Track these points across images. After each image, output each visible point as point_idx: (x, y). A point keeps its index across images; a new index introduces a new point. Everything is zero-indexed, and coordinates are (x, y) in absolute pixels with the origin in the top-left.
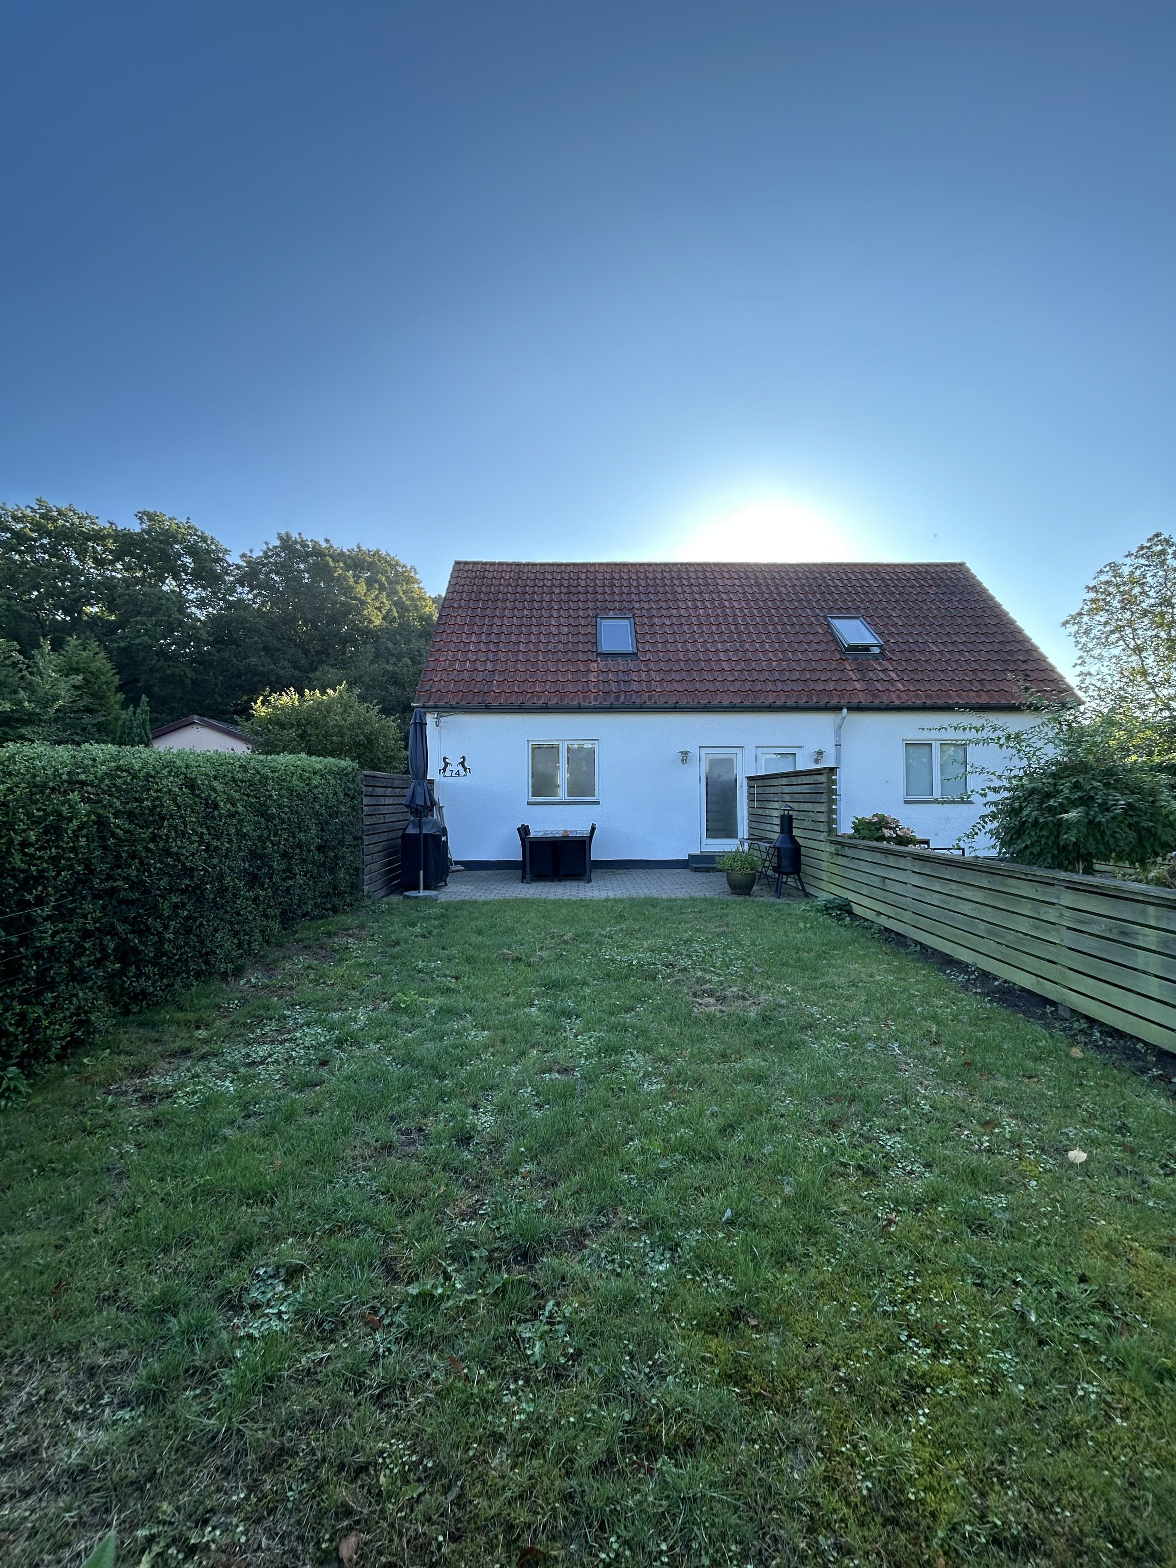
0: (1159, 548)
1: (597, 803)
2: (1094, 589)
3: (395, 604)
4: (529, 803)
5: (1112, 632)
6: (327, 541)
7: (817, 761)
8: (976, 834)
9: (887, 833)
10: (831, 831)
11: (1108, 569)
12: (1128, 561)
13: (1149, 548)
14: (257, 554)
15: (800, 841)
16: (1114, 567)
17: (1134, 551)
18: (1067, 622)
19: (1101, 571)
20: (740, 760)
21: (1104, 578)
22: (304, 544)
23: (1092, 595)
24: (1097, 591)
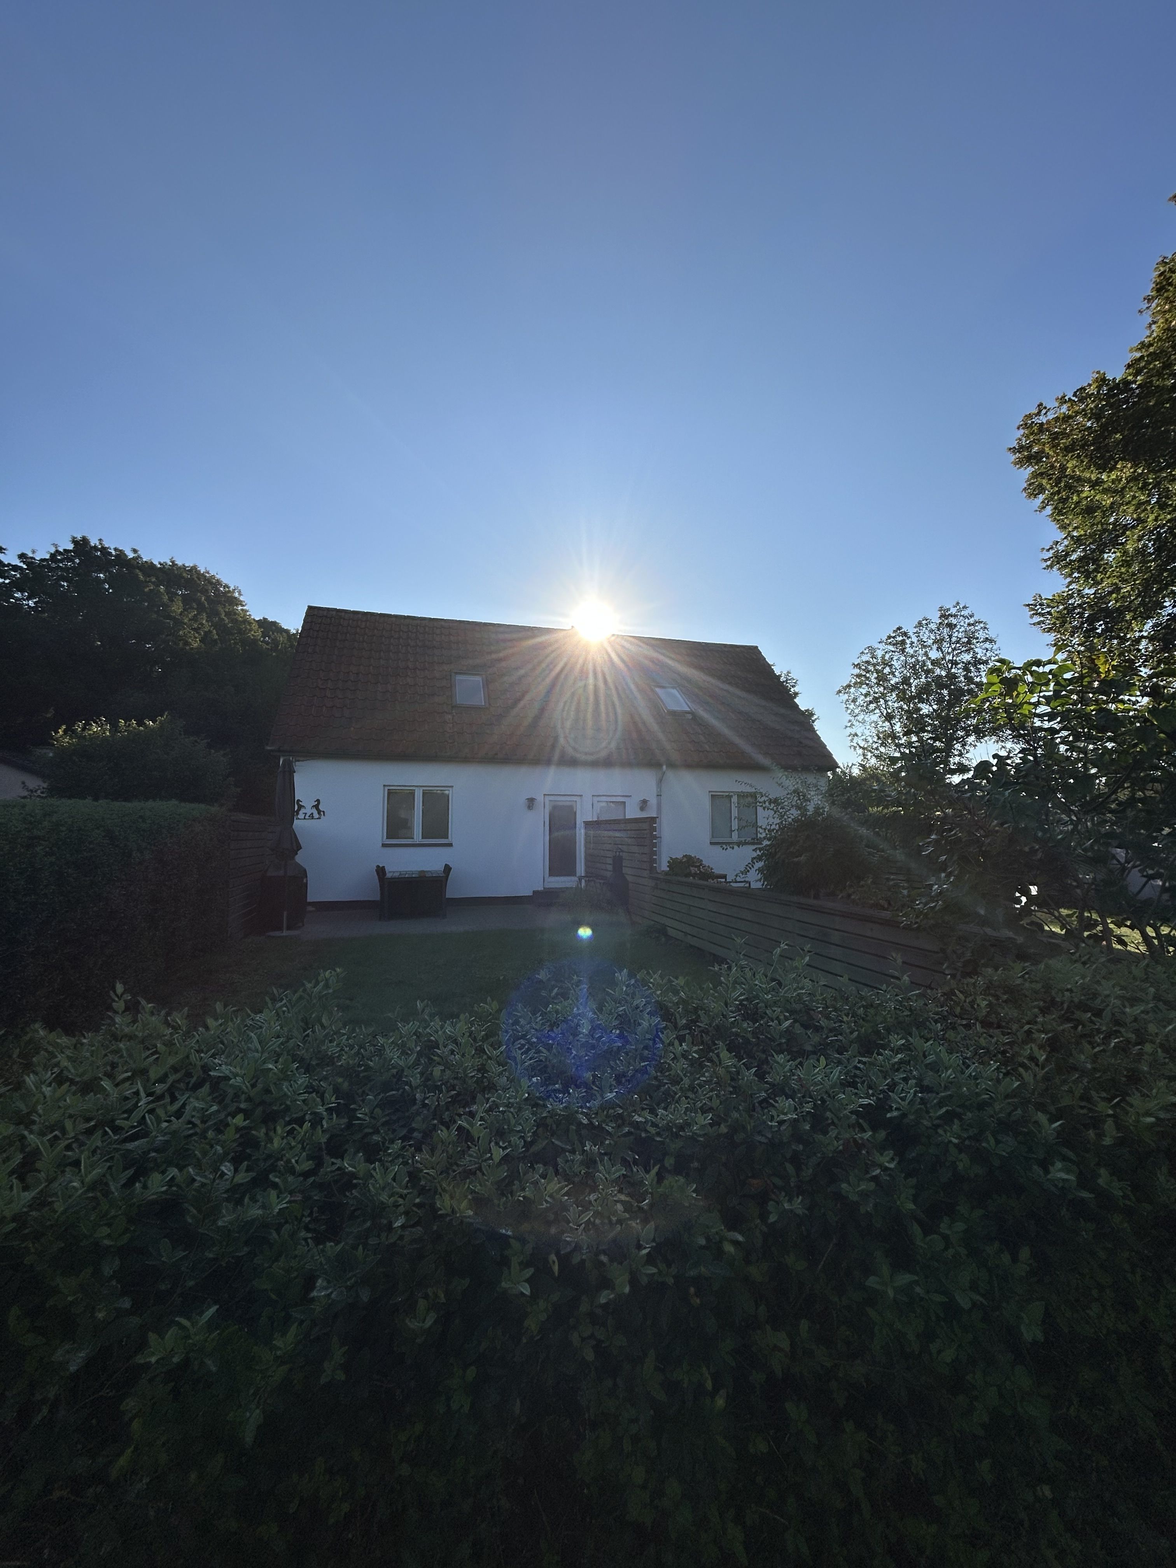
0: (901, 638)
1: (450, 845)
2: (857, 666)
3: (215, 626)
4: (384, 845)
5: (871, 702)
6: (135, 551)
7: (642, 809)
8: (748, 871)
9: (693, 870)
10: (652, 869)
11: (867, 651)
12: (881, 646)
13: (894, 637)
14: (42, 554)
15: (629, 878)
16: (872, 650)
17: (884, 639)
18: (840, 692)
19: (862, 653)
20: (579, 806)
21: (866, 658)
22: (104, 550)
23: (857, 671)
24: (860, 668)
